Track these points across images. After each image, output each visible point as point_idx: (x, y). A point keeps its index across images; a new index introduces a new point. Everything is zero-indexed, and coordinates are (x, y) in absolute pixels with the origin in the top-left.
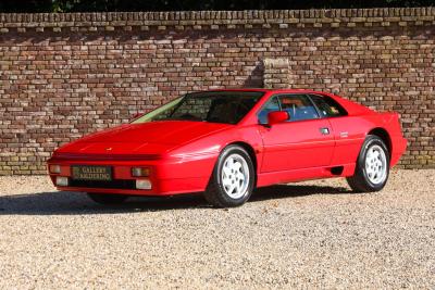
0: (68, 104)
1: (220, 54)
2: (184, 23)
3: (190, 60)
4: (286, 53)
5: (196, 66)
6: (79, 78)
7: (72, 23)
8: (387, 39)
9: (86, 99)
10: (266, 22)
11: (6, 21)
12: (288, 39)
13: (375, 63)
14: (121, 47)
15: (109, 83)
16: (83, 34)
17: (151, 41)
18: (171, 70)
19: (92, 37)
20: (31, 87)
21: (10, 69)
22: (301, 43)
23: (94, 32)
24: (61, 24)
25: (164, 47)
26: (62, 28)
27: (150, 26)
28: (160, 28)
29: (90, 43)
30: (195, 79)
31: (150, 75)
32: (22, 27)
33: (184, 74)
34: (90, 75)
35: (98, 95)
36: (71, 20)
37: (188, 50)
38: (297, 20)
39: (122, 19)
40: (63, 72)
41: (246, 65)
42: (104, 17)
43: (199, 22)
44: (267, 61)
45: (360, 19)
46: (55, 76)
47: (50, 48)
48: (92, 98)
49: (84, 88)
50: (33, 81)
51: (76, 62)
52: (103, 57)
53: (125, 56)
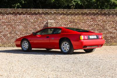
0: (1, 30)
1: (38, 19)
2: (29, 11)
3: (31, 20)
4: (54, 19)
5: (32, 22)
6: (4, 24)
7: (2, 11)
8: (77, 16)
9: (6, 29)
10: (49, 12)
12: (54, 16)
13: (74, 22)
14: (14, 17)
15: (11, 25)
16: (5, 14)
17: (21, 16)
18: (26, 22)
19: (7, 14)
22: (57, 17)
25: (25, 17)
27: (21, 12)
28: (24, 13)
29: (6, 16)
30: (32, 25)
31: (21, 24)
33: (29, 24)
34: (7, 23)
35: (9, 28)
37: (30, 18)
38: (56, 12)
39: (15, 10)
41: (44, 22)
42: (10, 10)
43: (33, 11)
44: (49, 21)
45: (70, 12)
48: (7, 29)
49: (5, 27)
51: (3, 20)
52: (10, 19)
53: (15, 19)
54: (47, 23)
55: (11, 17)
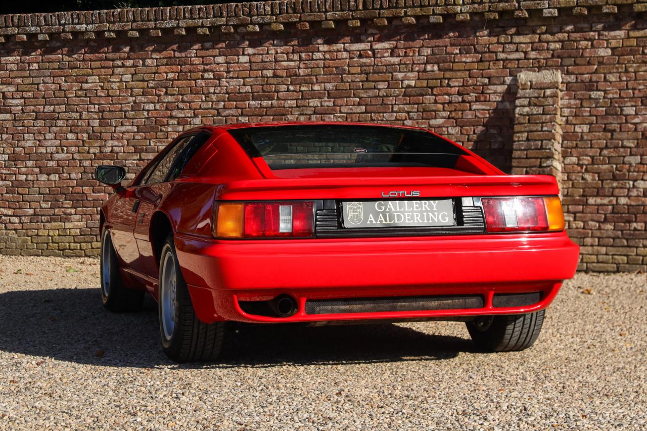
1: (447, 65)
3: (400, 76)
4: (559, 60)
5: (409, 86)
6: (236, 108)
7: (223, 21)
10: (519, 8)
11: (134, 21)
12: (560, 36)
14: (296, 57)
15: (279, 115)
16: (243, 37)
17: (340, 46)
18: (371, 93)
20: (171, 122)
21: (144, 94)
22: (583, 43)
23: (255, 33)
24: (207, 22)
25: (360, 56)
26: (209, 28)
27: (336, 21)
28: (351, 23)
29: (250, 51)
30: (407, 108)
31: (339, 102)
32: (156, 28)
33: (389, 101)
34: (251, 102)
36: (221, 16)
37: (396, 60)
39: (295, 12)
40: (214, 98)
41: (490, 84)
42: (268, 9)
43: (410, 11)
44: (524, 77)
46: (204, 105)
47: (197, 61)
50: (174, 113)
51: (234, 82)
52: (269, 73)
53: (302, 72)
54: (511, 94)
55: (276, 61)
